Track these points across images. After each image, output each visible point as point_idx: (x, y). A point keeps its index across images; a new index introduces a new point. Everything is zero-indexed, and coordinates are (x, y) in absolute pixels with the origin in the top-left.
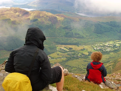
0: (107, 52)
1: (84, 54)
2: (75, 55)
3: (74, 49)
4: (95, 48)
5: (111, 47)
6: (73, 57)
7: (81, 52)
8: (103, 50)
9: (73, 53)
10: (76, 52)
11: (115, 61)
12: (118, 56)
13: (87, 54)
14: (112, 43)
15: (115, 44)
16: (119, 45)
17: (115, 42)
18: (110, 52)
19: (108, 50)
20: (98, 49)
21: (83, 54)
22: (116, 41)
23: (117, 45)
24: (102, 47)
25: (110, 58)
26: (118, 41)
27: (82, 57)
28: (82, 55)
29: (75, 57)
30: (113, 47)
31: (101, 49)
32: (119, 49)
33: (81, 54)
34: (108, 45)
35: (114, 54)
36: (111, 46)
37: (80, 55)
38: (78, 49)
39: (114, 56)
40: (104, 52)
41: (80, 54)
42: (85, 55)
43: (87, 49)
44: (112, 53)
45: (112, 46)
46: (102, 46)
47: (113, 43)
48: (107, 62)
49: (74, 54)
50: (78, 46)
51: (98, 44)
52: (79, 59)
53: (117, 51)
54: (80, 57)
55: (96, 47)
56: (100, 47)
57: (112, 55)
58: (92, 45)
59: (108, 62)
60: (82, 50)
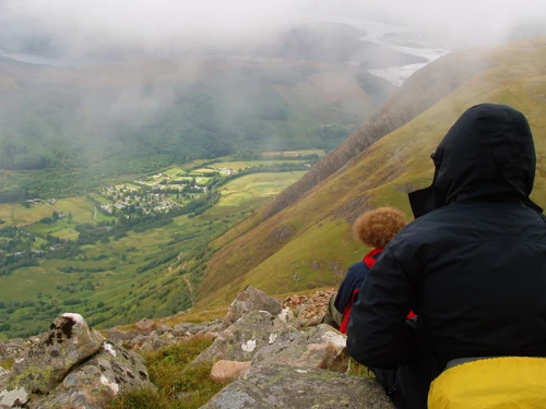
0: (159, 216)
1: (57, 241)
2: (18, 247)
3: (9, 223)
4: (107, 207)
5: (176, 192)
6: (11, 260)
7: (45, 230)
8: (140, 212)
9: (8, 239)
10: (21, 235)
11: (198, 249)
12: (210, 229)
13: (74, 236)
14: (178, 175)
15: (190, 179)
16: (207, 179)
17: (188, 171)
18: (175, 212)
19: (164, 206)
20: (119, 206)
21: (52, 240)
22: (192, 165)
23: (198, 180)
24: (137, 199)
25: (177, 239)
26: (201, 162)
27: (51, 252)
28: (50, 245)
29: (19, 258)
30: (185, 190)
31: (132, 207)
32: (208, 199)
33: (45, 242)
34: (163, 187)
35: (190, 221)
36: (173, 187)
37: (42, 247)
38: (28, 219)
39: (193, 229)
40: (149, 217)
41: (40, 241)
42: (62, 242)
43: (70, 216)
44: (181, 220)
45: (180, 188)
46: (135, 193)
47: (183, 172)
48: (165, 261)
49: (12, 244)
50: (28, 206)
51: (118, 187)
52: (37, 265)
53: (203, 207)
54: (40, 256)
55: (110, 198)
56: (128, 199)
57: (184, 227)
58: (92, 195)
59: (169, 259)
60: (46, 221)
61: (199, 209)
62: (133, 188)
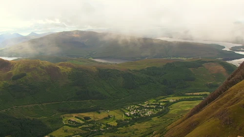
0: (147, 117)
1: (109, 126)
2: (95, 127)
3: (92, 119)
4: (128, 114)
5: (153, 108)
6: (93, 132)
7: (105, 122)
8: (140, 115)
9: (92, 125)
10: (97, 123)
11: (161, 130)
12: (166, 122)
13: (115, 124)
14: (154, 102)
15: (158, 103)
16: (164, 103)
17: (157, 100)
18: (152, 116)
19: (149, 113)
20: (132, 113)
21: (108, 126)
22: (159, 98)
23: (161, 104)
24: (139, 111)
25: (153, 126)
26: (162, 97)
27: (107, 130)
28: (107, 127)
29: (95, 132)
30: (156, 108)
31: (137, 114)
32: (164, 111)
33: (105, 126)
34: (148, 106)
35: (158, 119)
36: (152, 106)
37: (104, 128)
38: (99, 118)
39: (159, 122)
40: (143, 118)
41: (103, 126)
42: (111, 126)
43: (114, 117)
44: (155, 119)
45: (154, 107)
46: (138, 108)
47: (155, 101)
49: (94, 127)
50: (99, 113)
51: (132, 106)
52: (102, 135)
53: (163, 114)
54: (103, 131)
55: (129, 110)
56: (135, 111)
57: (156, 122)
58: (122, 109)
59: (150, 134)
60: (106, 119)
61: (161, 115)
62: (137, 107)
